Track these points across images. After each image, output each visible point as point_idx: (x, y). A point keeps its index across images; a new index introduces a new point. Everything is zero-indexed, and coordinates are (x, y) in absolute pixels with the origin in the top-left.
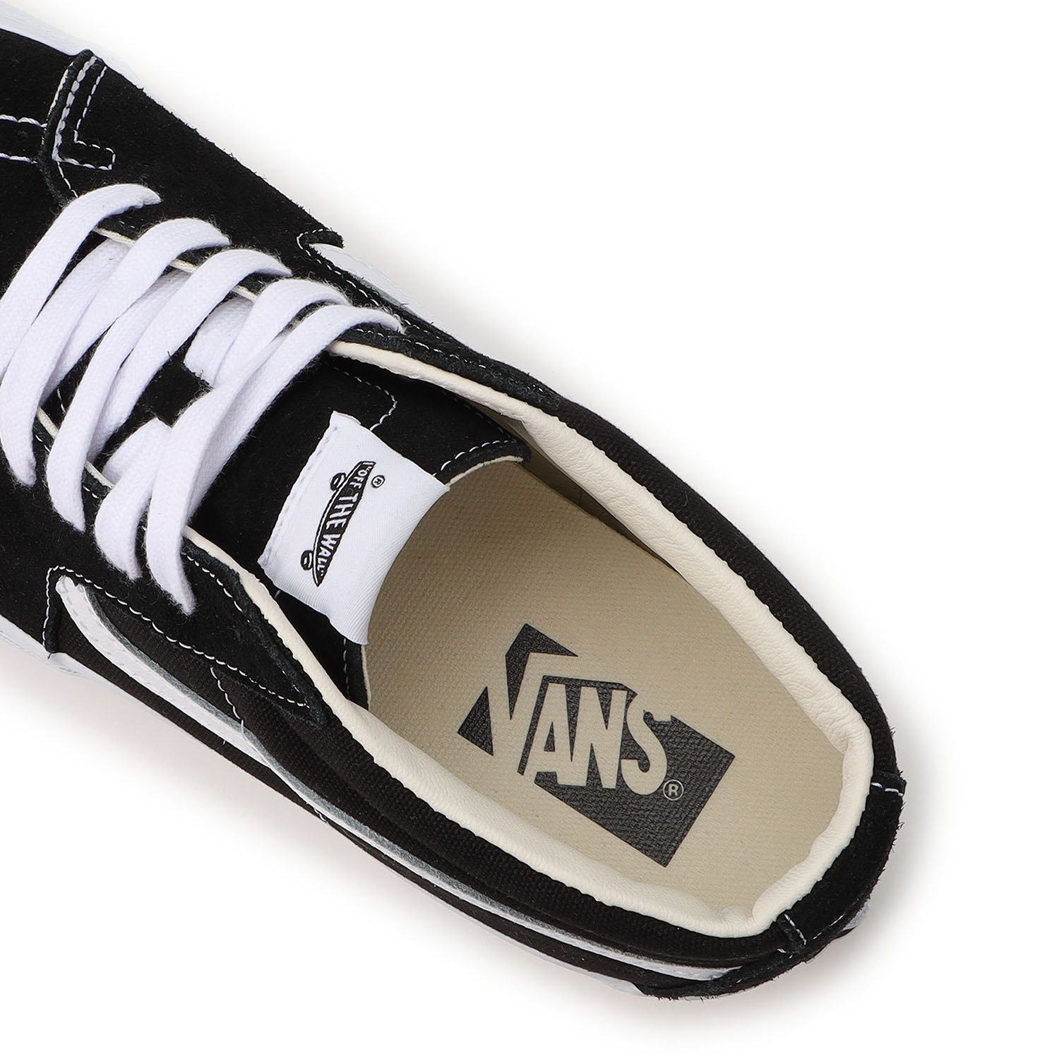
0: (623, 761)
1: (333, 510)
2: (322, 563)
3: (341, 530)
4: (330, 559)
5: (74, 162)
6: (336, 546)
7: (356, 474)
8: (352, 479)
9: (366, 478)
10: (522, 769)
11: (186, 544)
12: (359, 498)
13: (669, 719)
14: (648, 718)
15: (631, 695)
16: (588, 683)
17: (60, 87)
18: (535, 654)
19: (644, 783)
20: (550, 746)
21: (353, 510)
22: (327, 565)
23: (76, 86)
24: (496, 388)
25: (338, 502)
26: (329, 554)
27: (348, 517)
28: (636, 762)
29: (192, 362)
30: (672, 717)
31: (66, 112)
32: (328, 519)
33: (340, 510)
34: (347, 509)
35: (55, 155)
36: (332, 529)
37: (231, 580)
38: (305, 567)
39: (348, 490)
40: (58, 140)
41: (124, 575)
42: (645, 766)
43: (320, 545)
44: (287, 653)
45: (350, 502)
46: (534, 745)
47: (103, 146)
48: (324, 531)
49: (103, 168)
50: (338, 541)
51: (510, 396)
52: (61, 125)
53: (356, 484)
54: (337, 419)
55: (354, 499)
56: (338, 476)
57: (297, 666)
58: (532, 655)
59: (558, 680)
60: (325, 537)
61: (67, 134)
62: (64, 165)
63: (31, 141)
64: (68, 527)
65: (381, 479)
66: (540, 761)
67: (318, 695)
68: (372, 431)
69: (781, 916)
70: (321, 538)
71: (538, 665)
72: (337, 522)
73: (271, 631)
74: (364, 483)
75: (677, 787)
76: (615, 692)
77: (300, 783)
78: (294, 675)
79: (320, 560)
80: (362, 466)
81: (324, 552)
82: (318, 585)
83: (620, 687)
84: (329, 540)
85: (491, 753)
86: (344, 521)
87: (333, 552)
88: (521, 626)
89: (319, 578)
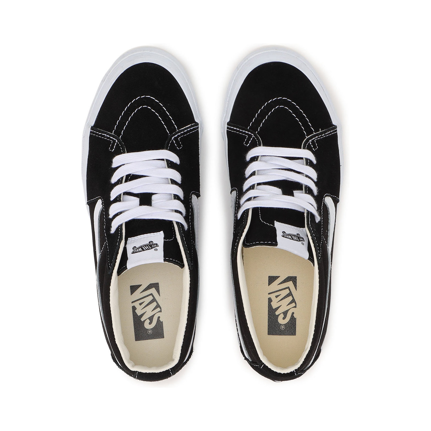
0: (148, 319)
1: (145, 246)
2: (136, 251)
3: (143, 250)
4: (137, 252)
5: (174, 142)
6: (140, 251)
7: (154, 245)
8: (153, 245)
9: (155, 247)
10: (132, 302)
11: (122, 225)
12: (151, 249)
13: (162, 321)
14: (159, 317)
15: (161, 311)
16: (157, 302)
17: (187, 127)
18: (155, 289)
19: (147, 326)
20: (140, 304)
21: (148, 249)
22: (136, 252)
23: (189, 129)
24: (186, 257)
25: (147, 245)
26: (138, 251)
27: (146, 250)
28: (149, 321)
29: (154, 197)
30: (162, 322)
31: (182, 132)
32: (143, 246)
33: (146, 247)
34: (147, 248)
35: (173, 138)
36: (142, 248)
37: (121, 239)
38: (133, 249)
39: (151, 246)
40: (176, 136)
41: (109, 215)
42: (150, 323)
43: (138, 248)
44: (116, 258)
45: (149, 248)
46: (139, 301)
47: (182, 144)
48: (141, 247)
49: (177, 148)
50: (141, 251)
51: (187, 260)
52: (179, 134)
53: (153, 246)
54: (162, 232)
55: (150, 248)
56: (152, 242)
57: (115, 262)
58: (154, 288)
59: (153, 296)
60: (140, 248)
61: (179, 136)
62: (172, 141)
63: (172, 130)
64: (110, 197)
65: (157, 250)
66: (136, 304)
67: (113, 269)
68: (164, 241)
69: (137, 371)
70: (139, 248)
71: (153, 291)
72: (144, 248)
73: (118, 253)
74: (154, 247)
75: (151, 332)
76: (159, 308)
77: (98, 272)
78: (113, 263)
79: (136, 250)
80: (157, 244)
81: (138, 250)
82: (132, 253)
83: (161, 308)
84: (140, 249)
85: (131, 295)
86: (145, 249)
87: (139, 252)
88: (158, 282)
89: (133, 253)
